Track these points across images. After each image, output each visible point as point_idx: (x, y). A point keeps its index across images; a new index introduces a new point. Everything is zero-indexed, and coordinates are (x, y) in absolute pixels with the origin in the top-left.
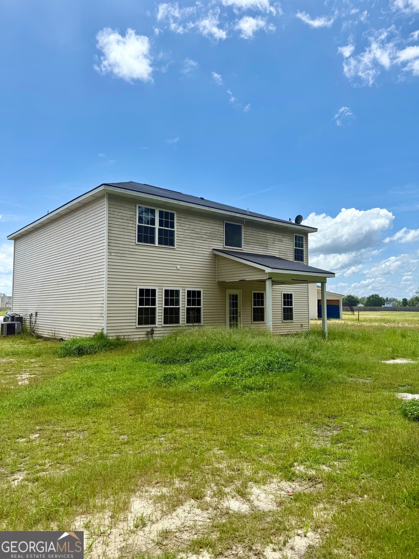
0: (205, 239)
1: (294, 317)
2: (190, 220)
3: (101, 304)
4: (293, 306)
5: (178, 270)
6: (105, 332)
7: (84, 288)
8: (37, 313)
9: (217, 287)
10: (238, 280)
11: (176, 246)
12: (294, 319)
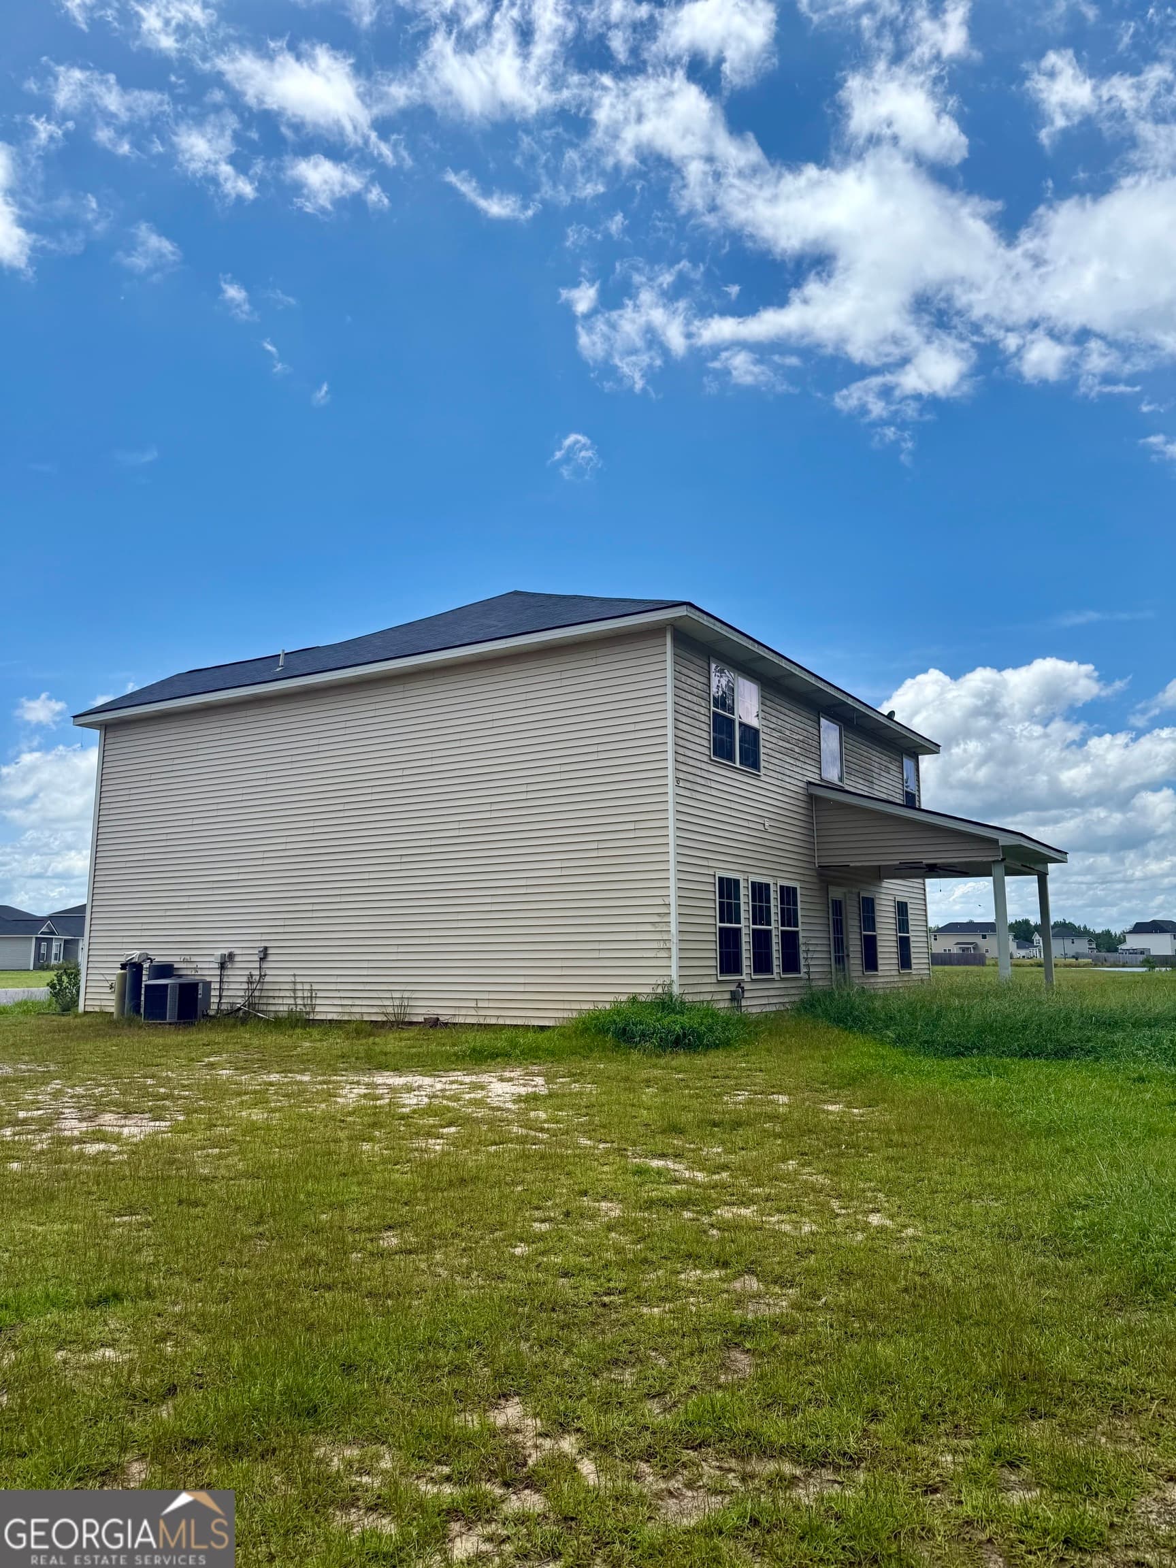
0: (797, 756)
1: (913, 961)
2: (778, 707)
3: (655, 916)
4: (911, 934)
5: (766, 831)
6: (676, 990)
7: (558, 873)
8: (266, 948)
9: (815, 880)
10: (898, 862)
11: (763, 771)
12: (914, 967)
